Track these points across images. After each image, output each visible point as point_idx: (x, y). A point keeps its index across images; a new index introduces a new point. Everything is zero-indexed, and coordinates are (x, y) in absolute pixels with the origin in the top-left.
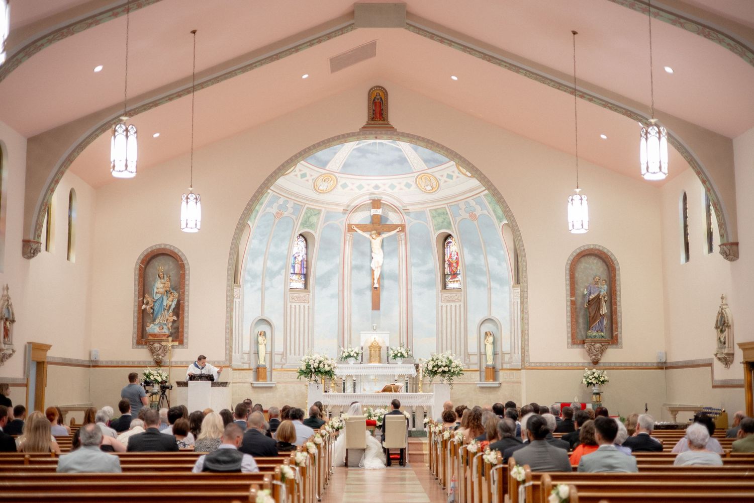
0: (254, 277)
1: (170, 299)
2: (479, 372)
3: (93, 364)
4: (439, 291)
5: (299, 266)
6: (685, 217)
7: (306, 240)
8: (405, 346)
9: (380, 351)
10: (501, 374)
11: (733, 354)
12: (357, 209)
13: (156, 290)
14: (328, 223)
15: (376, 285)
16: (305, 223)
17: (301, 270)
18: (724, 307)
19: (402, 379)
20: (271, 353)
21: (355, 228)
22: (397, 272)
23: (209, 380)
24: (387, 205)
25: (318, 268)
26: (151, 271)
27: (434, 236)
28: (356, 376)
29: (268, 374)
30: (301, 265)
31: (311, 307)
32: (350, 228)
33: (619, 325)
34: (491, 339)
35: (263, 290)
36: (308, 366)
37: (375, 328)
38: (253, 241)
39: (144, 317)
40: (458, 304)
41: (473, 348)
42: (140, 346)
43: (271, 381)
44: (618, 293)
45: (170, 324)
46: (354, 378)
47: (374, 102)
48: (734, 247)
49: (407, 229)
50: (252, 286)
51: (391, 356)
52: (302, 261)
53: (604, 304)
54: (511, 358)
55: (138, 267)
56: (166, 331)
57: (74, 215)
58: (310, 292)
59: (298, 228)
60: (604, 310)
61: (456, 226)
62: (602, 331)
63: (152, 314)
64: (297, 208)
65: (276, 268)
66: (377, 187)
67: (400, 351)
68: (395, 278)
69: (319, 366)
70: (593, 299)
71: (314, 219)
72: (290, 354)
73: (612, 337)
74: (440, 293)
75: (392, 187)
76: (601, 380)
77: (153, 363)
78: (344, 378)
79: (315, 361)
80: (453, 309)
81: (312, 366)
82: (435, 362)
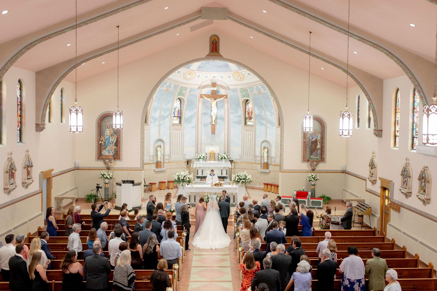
0: (155, 120)
1: (113, 138)
2: (260, 165)
3: (77, 169)
5: (177, 113)
6: (359, 106)
7: (180, 100)
8: (226, 153)
9: (215, 155)
10: (270, 166)
11: (376, 180)
12: (204, 87)
13: (106, 134)
14: (191, 93)
15: (213, 123)
16: (179, 94)
17: (178, 115)
18: (374, 157)
19: (224, 169)
20: (164, 155)
21: (204, 96)
22: (224, 116)
23: (131, 183)
24: (219, 85)
25: (186, 114)
26: (103, 124)
27: (241, 100)
28: (203, 167)
29: (162, 164)
30: (178, 112)
31: (183, 132)
32: (201, 96)
33: (325, 153)
34: (266, 150)
35: (159, 126)
36: (179, 178)
37: (212, 144)
38: (155, 103)
39: (100, 147)
40: (251, 132)
41: (258, 153)
42: (99, 160)
43: (164, 168)
44: (325, 138)
45: (113, 151)
46: (202, 169)
47: (213, 43)
48: (380, 132)
49: (229, 97)
50: (154, 124)
51: (220, 158)
52: (178, 110)
53: (319, 143)
54: (275, 160)
55: (97, 122)
56: (111, 154)
57: (64, 100)
58: (182, 125)
59: (176, 96)
60: (319, 146)
61: (252, 96)
62: (317, 156)
63: (105, 145)
64: (176, 87)
65: (166, 115)
66: (214, 77)
67: (224, 156)
68: (223, 119)
69: (184, 179)
70: (314, 141)
71: (184, 92)
72: (173, 155)
73: (322, 158)
74: (243, 127)
75: (222, 77)
76: (316, 179)
77: (105, 168)
78: (197, 168)
79: (182, 176)
80: (249, 134)
81: (181, 179)
82: (239, 177)
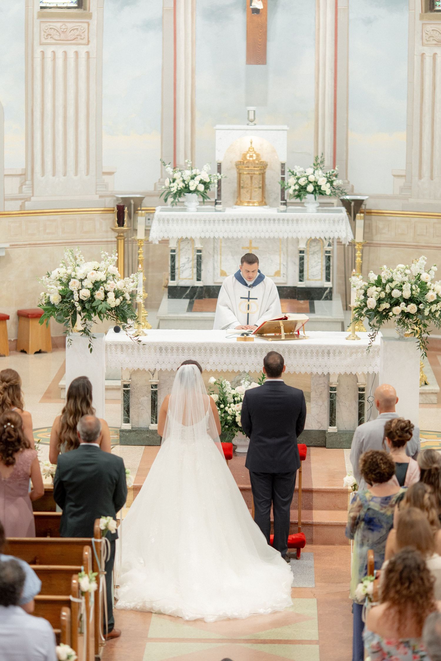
4: (418, 17)
8: (328, 162)
9: (263, 175)
15: (258, 4)
19: (316, 248)
28: (204, 240)
31: (93, 55)
37: (251, 117)
46: (199, 246)
51: (291, 191)
58: (90, 16)
67: (312, 178)
69: (92, 296)
72: (43, 174)
74: (419, 23)
78: (173, 245)
79: (85, 283)
81: (76, 296)
82: (384, 289)
